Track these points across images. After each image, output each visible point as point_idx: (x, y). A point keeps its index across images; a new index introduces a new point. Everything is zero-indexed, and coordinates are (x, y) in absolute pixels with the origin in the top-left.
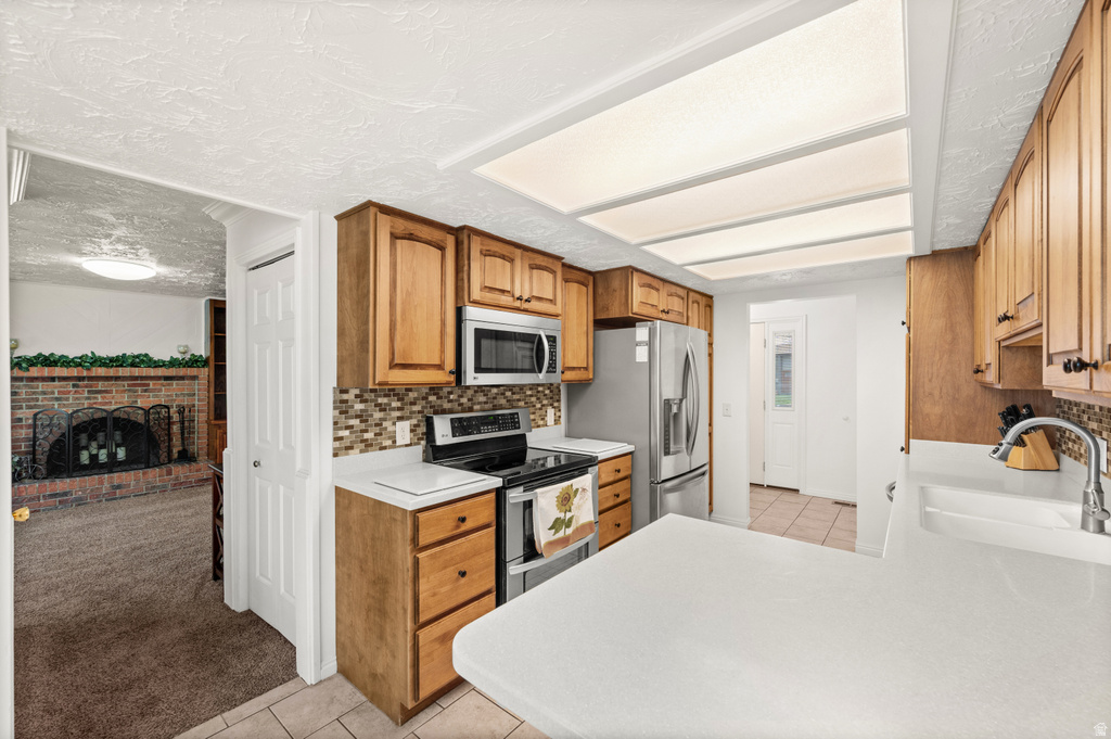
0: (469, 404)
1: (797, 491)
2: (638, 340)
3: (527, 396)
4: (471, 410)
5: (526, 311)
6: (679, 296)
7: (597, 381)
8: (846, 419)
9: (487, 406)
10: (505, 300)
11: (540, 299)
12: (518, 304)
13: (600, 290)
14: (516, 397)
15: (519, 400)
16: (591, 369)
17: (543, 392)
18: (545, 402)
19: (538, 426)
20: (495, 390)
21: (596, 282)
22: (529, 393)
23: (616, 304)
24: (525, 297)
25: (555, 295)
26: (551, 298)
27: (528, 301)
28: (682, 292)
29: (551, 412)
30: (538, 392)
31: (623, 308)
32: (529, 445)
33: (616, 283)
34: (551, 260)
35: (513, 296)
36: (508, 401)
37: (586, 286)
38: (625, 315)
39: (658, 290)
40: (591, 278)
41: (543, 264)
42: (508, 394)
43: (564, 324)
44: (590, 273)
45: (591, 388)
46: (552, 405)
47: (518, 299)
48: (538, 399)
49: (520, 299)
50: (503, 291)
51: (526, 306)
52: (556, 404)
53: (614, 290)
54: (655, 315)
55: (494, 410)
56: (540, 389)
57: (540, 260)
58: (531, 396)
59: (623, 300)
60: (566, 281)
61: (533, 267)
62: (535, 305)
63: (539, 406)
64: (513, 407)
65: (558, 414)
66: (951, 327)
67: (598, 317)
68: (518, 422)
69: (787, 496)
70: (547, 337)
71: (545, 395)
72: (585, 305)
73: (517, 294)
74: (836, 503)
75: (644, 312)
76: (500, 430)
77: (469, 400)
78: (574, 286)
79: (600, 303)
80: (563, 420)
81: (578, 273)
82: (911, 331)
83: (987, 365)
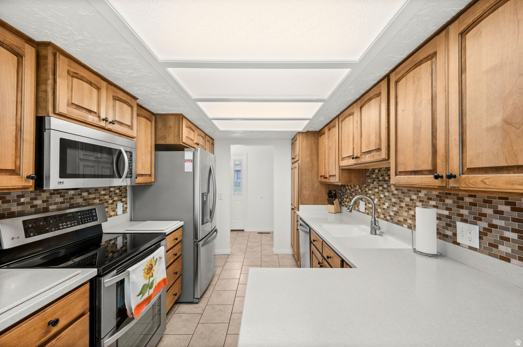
0: (45, 205)
1: (243, 230)
2: (186, 158)
3: (102, 195)
4: (46, 210)
5: (109, 130)
6: (202, 137)
7: (156, 183)
8: (261, 198)
9: (63, 206)
10: (91, 118)
11: (121, 123)
12: (103, 124)
13: (160, 126)
14: (91, 196)
15: (94, 199)
16: (153, 176)
17: (114, 191)
18: (116, 198)
19: (111, 216)
20: (72, 192)
21: (157, 119)
22: (103, 192)
23: (172, 135)
24: (110, 120)
25: (132, 123)
26: (129, 124)
27: (112, 123)
28: (203, 135)
29: (120, 205)
30: (111, 192)
31: (176, 139)
32: (104, 231)
33: (172, 122)
34: (129, 97)
35: (99, 117)
36: (84, 200)
37: (151, 122)
38: (178, 143)
39: (194, 131)
40: (154, 117)
41: (123, 98)
42: (85, 194)
43: (136, 144)
44: (152, 113)
45: (152, 189)
46: (121, 200)
47: (103, 120)
48: (110, 197)
49: (105, 120)
50: (90, 111)
51: (110, 126)
52: (124, 200)
53: (170, 127)
54: (192, 145)
55: (70, 208)
56: (112, 189)
57: (121, 95)
58: (105, 195)
59: (177, 134)
60: (138, 115)
61: (116, 98)
62: (116, 127)
63: (111, 201)
64: (89, 205)
65: (125, 206)
67: (158, 143)
68: (96, 216)
69: (240, 234)
70: (126, 152)
71: (116, 194)
72: (149, 133)
73: (103, 116)
74: (259, 233)
75: (188, 143)
76: (79, 224)
77: (44, 202)
78: (143, 120)
79: (160, 134)
80: (128, 210)
81: (146, 112)
82: (299, 161)
83: (330, 176)
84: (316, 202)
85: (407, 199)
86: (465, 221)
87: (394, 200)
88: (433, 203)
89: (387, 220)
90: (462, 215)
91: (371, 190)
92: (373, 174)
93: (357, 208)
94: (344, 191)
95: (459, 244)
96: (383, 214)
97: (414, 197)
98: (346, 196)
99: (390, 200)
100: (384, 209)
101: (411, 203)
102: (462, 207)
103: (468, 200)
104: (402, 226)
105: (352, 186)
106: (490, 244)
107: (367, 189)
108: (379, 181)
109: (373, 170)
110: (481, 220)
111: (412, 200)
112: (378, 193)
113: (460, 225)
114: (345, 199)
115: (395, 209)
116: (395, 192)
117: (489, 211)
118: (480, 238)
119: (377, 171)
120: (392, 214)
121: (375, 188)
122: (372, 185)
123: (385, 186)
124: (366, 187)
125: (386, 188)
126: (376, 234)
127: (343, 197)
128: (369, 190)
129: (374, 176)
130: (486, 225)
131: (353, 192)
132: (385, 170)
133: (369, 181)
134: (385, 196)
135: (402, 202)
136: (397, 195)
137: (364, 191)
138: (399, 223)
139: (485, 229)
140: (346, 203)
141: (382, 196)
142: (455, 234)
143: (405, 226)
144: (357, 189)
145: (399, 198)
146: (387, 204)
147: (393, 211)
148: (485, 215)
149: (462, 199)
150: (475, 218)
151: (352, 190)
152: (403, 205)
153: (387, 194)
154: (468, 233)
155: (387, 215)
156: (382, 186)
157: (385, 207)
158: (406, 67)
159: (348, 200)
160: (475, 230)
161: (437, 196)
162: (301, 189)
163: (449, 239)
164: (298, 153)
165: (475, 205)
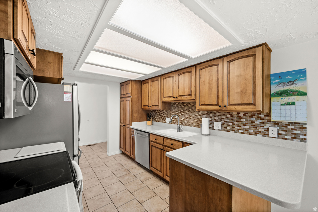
2: (65, 90)
23: (51, 70)
38: (57, 77)
53: (49, 62)
59: (56, 69)
66: (138, 97)
82: (132, 97)
83: (153, 106)
84: (140, 120)
85: (194, 115)
86: (217, 121)
87: (187, 116)
88: (205, 116)
89: (183, 125)
90: (216, 119)
91: (174, 112)
92: (175, 105)
93: (164, 121)
94: (155, 113)
95: (215, 129)
96: (181, 122)
97: (197, 114)
98: (156, 116)
99: (185, 116)
100: (181, 120)
101: (195, 117)
102: (216, 117)
103: (218, 114)
104: (191, 126)
105: (161, 111)
106: (225, 128)
107: (171, 112)
108: (179, 108)
109: (175, 104)
110: (222, 120)
111: (195, 115)
112: (178, 113)
113: (215, 123)
114: (155, 118)
115: (187, 120)
116: (188, 113)
117: (224, 117)
118: (222, 126)
119: (177, 104)
120: (186, 122)
121: (176, 111)
122: (174, 110)
123: (182, 110)
124: (170, 111)
125: (183, 111)
126: (180, 132)
127: (154, 117)
128: (172, 112)
129: (175, 106)
130: (223, 122)
131: (162, 114)
132: (182, 104)
133: (172, 108)
134: (182, 115)
135: (191, 116)
136: (189, 114)
137: (169, 113)
138: (189, 125)
139: (223, 123)
140: (156, 120)
141: (180, 115)
142: (213, 126)
143: (192, 126)
144: (164, 112)
145: (190, 115)
146: (183, 118)
147: (186, 121)
148: (223, 119)
149: (216, 114)
150: (220, 120)
151: (161, 113)
152: (191, 118)
153: (183, 114)
154: (218, 125)
155: (183, 123)
156: (180, 110)
157: (182, 119)
158: (205, 65)
159: (157, 118)
160: (220, 124)
161: (207, 113)
162: (133, 113)
163: (211, 128)
164: (131, 92)
165: (220, 115)
